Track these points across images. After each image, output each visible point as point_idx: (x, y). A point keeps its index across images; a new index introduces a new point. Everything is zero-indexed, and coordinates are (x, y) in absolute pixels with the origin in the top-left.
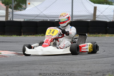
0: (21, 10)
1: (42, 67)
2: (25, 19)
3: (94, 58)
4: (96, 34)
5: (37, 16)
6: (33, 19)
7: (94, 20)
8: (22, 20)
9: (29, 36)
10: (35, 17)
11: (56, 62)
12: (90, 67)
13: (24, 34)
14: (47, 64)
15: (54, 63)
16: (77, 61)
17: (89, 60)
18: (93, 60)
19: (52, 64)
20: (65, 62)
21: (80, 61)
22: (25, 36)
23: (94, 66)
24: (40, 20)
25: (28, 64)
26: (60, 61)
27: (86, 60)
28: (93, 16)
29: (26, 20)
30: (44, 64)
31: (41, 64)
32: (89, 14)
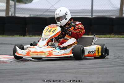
0: (26, 3)
1: (51, 76)
2: (30, 15)
3: (120, 66)
4: (122, 35)
5: (47, 10)
6: (42, 15)
7: (121, 17)
8: (27, 16)
9: (36, 36)
10: (45, 12)
11: (69, 71)
12: (113, 77)
13: (29, 34)
14: (58, 73)
15: (67, 71)
16: (98, 69)
17: (113, 68)
18: (118, 67)
19: (65, 73)
20: (82, 70)
21: (102, 69)
22: (31, 37)
23: (120, 76)
24: (51, 16)
25: (33, 72)
26: (75, 69)
27: (109, 68)
28: (119, 11)
29: (32, 16)
30: (54, 73)
31: (50, 73)
32: (114, 9)
